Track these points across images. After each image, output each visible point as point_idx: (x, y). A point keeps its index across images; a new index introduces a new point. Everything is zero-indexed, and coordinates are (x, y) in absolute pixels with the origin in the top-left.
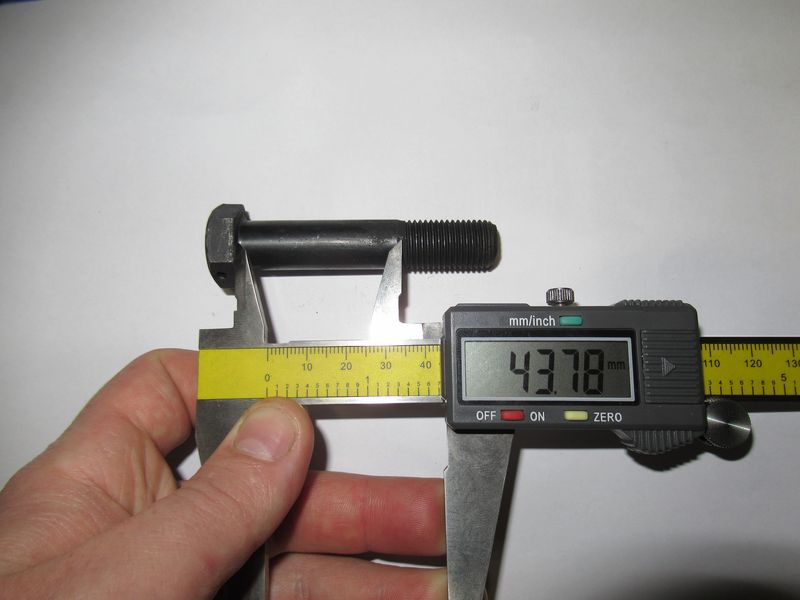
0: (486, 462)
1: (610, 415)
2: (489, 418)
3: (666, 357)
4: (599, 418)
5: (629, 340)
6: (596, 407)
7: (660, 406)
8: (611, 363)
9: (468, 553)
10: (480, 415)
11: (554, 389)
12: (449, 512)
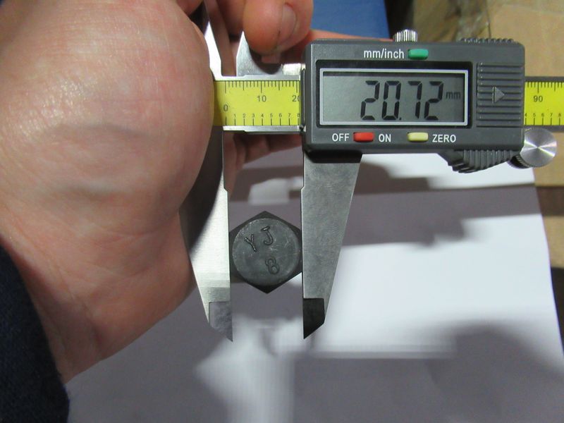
0: (336, 182)
1: (446, 137)
2: (343, 139)
3: (498, 87)
4: (437, 139)
5: (466, 72)
6: (436, 130)
7: (488, 129)
8: (449, 94)
9: (320, 255)
10: (335, 137)
11: (399, 116)
12: (305, 222)
